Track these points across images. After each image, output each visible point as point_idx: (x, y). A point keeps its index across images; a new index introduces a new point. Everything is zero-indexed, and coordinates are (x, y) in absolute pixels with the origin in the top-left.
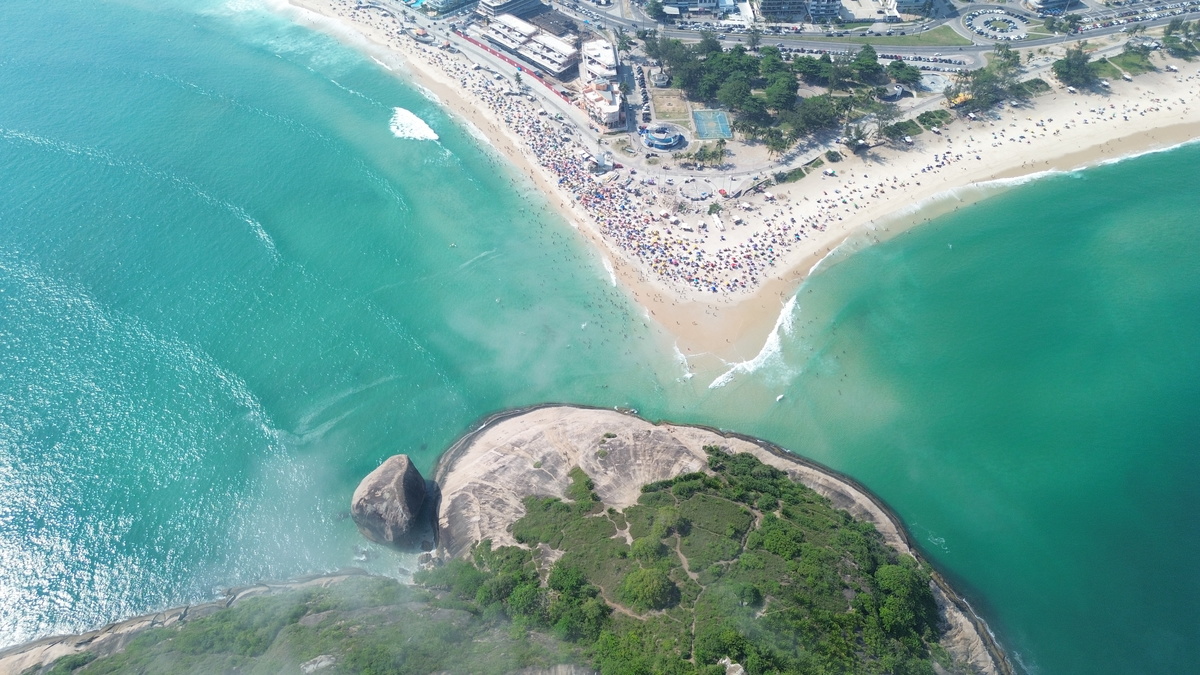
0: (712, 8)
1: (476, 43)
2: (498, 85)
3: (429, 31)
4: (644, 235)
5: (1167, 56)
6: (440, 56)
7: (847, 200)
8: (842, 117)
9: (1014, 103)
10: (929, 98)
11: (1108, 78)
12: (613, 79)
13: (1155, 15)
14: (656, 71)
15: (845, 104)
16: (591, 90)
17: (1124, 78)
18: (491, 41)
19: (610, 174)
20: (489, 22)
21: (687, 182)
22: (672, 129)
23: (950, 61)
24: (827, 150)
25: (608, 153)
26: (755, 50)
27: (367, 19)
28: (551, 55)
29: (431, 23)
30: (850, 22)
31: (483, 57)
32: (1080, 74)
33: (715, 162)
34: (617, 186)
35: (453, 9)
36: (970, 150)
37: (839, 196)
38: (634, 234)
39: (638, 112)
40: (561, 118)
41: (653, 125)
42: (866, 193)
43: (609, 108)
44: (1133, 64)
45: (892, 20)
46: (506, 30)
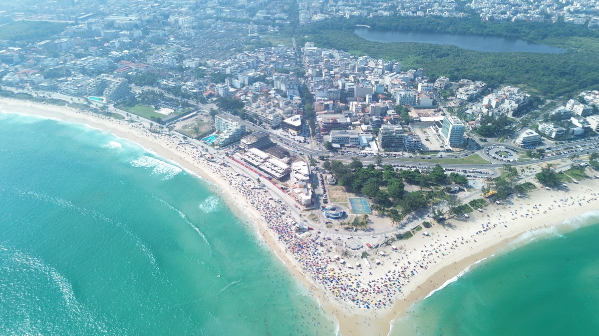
0: (356, 144)
1: (238, 162)
2: (248, 184)
3: (214, 156)
4: (326, 271)
5: (593, 170)
6: (219, 169)
7: (438, 250)
8: (429, 202)
9: (519, 196)
10: (474, 192)
11: (566, 182)
12: (307, 182)
13: (581, 149)
14: (329, 176)
15: (431, 195)
16: (296, 188)
17: (574, 182)
18: (246, 161)
19: (307, 233)
20: (245, 151)
21: (348, 238)
22: (340, 208)
23: (481, 173)
24: (423, 221)
25: (305, 221)
26: (380, 166)
27: (184, 149)
28: (276, 169)
29: (216, 151)
30: (427, 152)
31: (240, 169)
32: (550, 180)
33: (363, 227)
34: (310, 240)
35: (227, 145)
36: (501, 221)
37: (433, 248)
38: (320, 270)
39: (321, 198)
40: (281, 202)
41: (328, 206)
42: (448, 246)
43: (306, 197)
44: (577, 175)
45: (448, 151)
46: (254, 156)
